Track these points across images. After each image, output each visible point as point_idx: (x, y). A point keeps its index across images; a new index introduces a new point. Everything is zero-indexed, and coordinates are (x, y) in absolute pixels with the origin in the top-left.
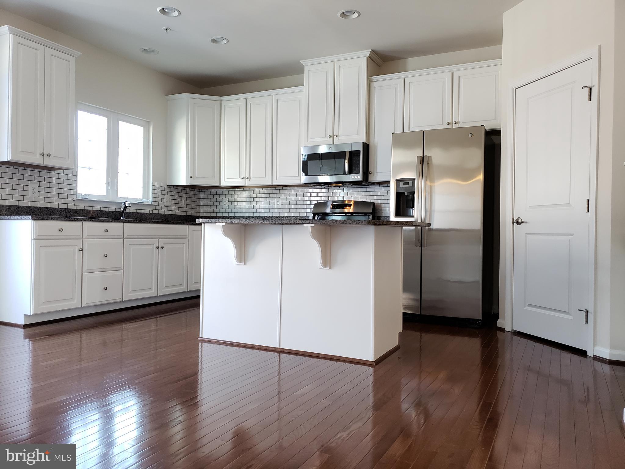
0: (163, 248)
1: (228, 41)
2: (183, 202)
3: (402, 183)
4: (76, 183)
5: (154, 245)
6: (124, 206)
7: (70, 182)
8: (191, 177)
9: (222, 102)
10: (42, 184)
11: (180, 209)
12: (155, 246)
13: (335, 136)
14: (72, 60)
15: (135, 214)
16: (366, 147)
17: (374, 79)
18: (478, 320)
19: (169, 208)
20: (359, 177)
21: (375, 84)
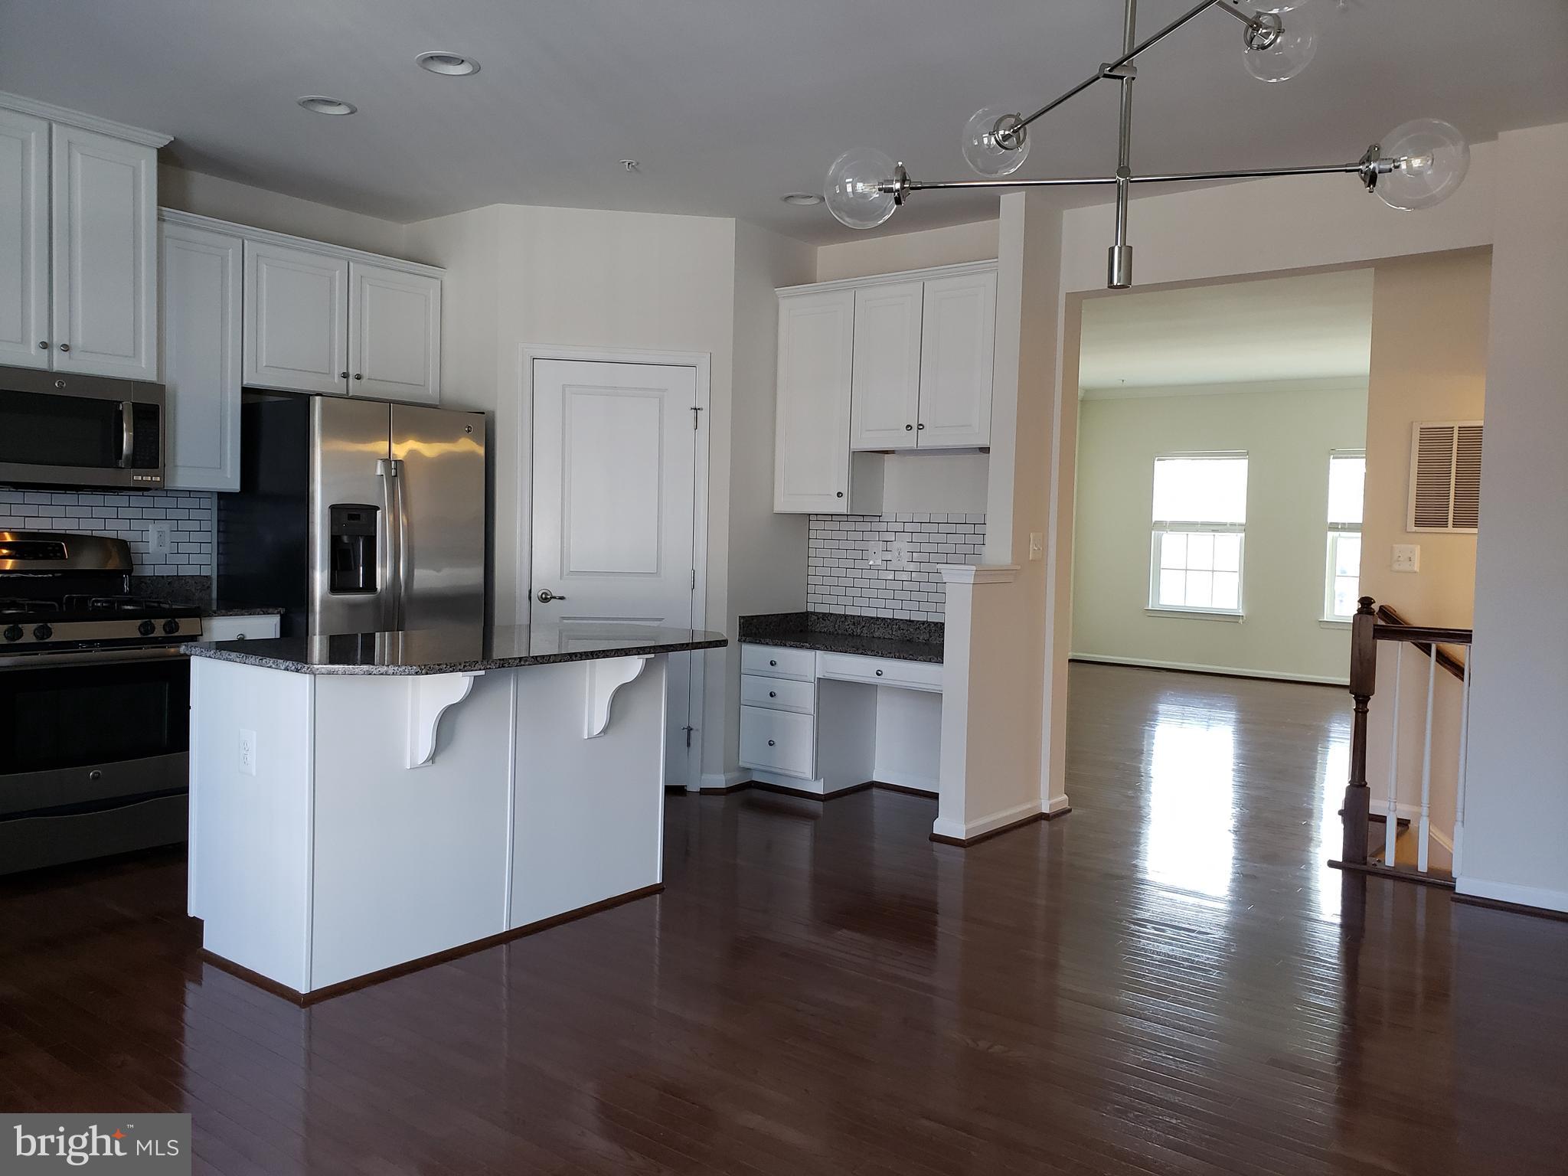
3: (343, 516)
17: (165, 214)
20: (157, 479)
21: (167, 227)
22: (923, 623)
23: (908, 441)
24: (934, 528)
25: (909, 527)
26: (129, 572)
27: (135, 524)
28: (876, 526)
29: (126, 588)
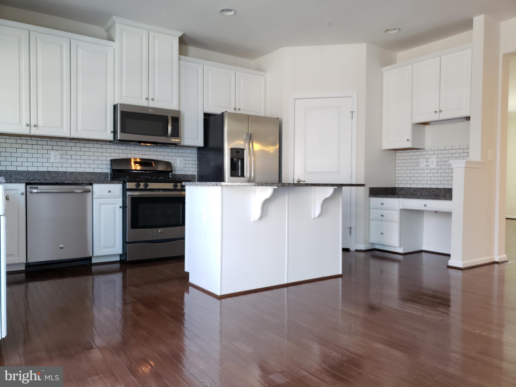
3: (234, 152)
20: (179, 140)
21: (182, 62)
22: (443, 189)
23: (435, 117)
24: (446, 152)
25: (436, 152)
26: (171, 172)
27: (174, 158)
28: (423, 153)
29: (170, 177)
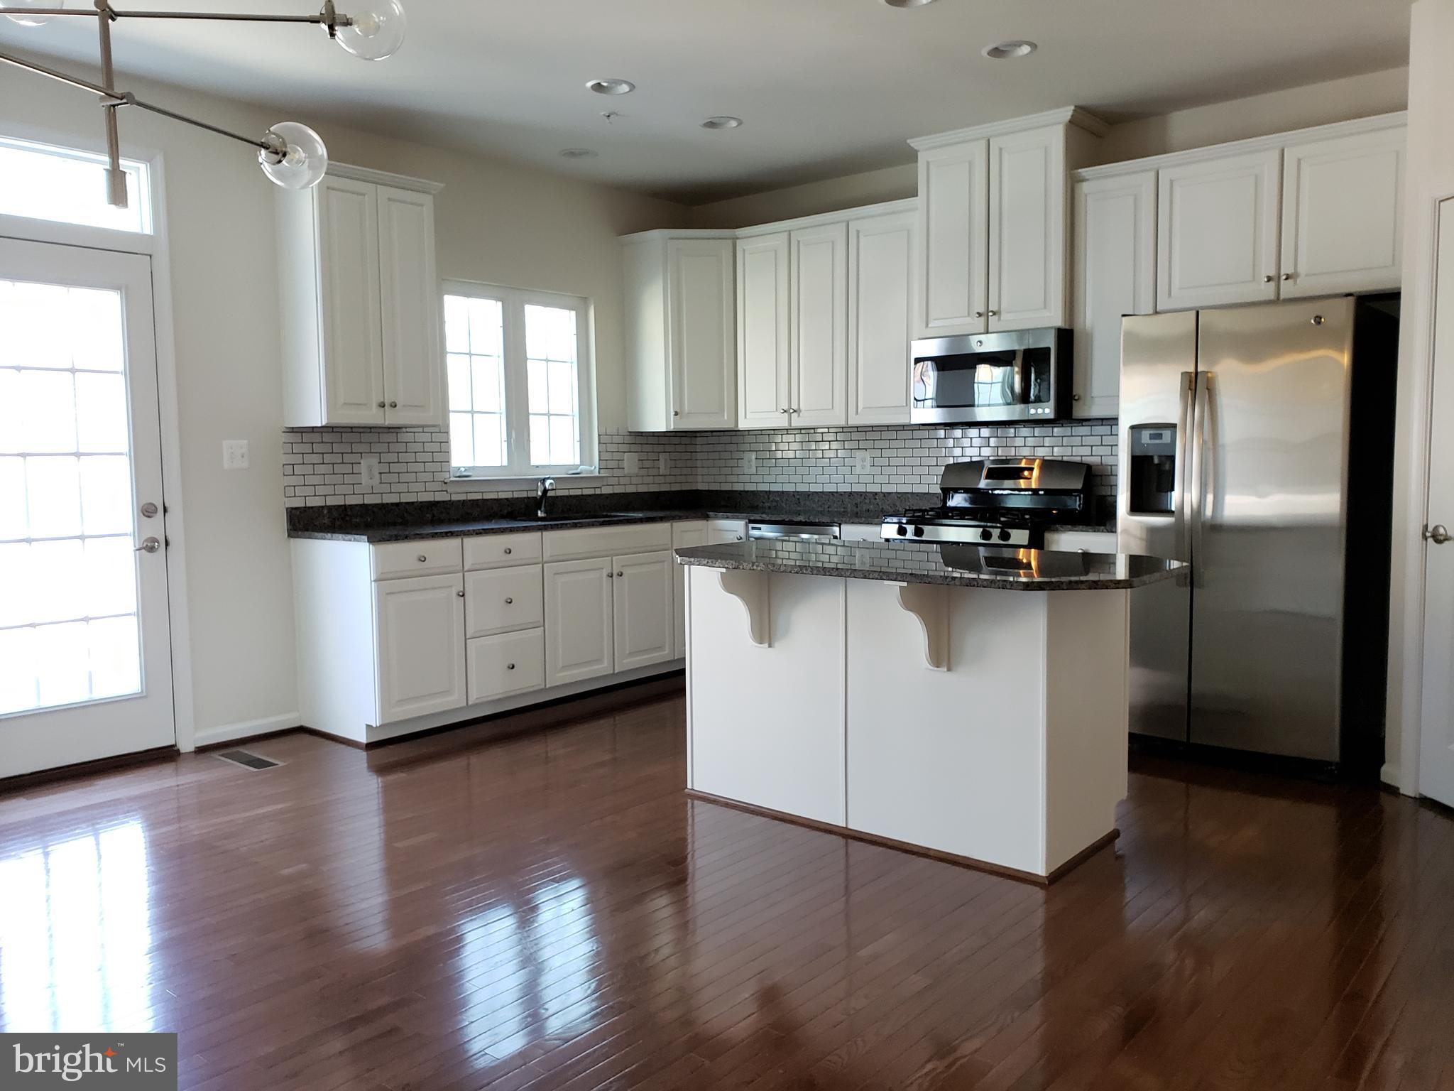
0: (621, 575)
1: (740, 123)
2: (662, 464)
3: (1145, 436)
4: (449, 447)
5: (604, 570)
6: (543, 489)
7: (435, 447)
8: (676, 414)
9: (738, 241)
10: (385, 458)
11: (658, 479)
12: (605, 572)
13: (991, 314)
14: (427, 200)
15: (565, 499)
16: (1066, 337)
17: (1084, 174)
18: (1330, 763)
19: (634, 480)
20: (1047, 411)
21: (1087, 186)
